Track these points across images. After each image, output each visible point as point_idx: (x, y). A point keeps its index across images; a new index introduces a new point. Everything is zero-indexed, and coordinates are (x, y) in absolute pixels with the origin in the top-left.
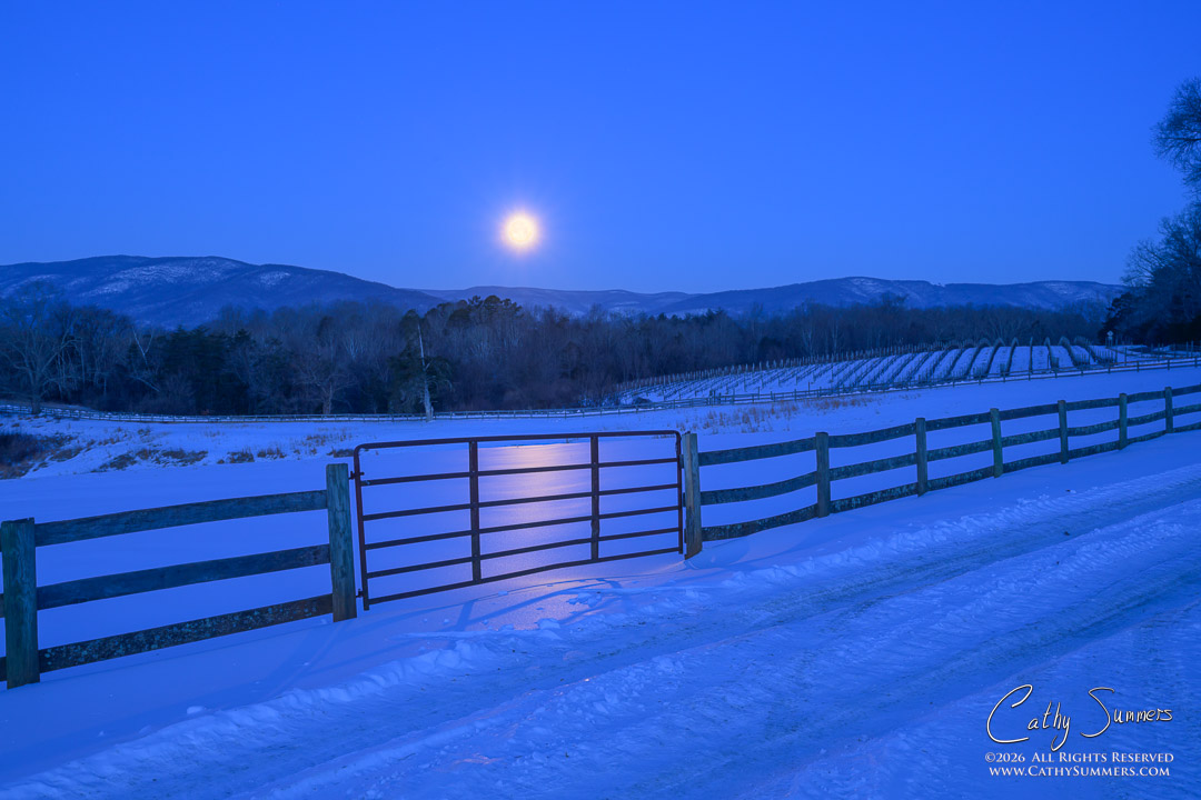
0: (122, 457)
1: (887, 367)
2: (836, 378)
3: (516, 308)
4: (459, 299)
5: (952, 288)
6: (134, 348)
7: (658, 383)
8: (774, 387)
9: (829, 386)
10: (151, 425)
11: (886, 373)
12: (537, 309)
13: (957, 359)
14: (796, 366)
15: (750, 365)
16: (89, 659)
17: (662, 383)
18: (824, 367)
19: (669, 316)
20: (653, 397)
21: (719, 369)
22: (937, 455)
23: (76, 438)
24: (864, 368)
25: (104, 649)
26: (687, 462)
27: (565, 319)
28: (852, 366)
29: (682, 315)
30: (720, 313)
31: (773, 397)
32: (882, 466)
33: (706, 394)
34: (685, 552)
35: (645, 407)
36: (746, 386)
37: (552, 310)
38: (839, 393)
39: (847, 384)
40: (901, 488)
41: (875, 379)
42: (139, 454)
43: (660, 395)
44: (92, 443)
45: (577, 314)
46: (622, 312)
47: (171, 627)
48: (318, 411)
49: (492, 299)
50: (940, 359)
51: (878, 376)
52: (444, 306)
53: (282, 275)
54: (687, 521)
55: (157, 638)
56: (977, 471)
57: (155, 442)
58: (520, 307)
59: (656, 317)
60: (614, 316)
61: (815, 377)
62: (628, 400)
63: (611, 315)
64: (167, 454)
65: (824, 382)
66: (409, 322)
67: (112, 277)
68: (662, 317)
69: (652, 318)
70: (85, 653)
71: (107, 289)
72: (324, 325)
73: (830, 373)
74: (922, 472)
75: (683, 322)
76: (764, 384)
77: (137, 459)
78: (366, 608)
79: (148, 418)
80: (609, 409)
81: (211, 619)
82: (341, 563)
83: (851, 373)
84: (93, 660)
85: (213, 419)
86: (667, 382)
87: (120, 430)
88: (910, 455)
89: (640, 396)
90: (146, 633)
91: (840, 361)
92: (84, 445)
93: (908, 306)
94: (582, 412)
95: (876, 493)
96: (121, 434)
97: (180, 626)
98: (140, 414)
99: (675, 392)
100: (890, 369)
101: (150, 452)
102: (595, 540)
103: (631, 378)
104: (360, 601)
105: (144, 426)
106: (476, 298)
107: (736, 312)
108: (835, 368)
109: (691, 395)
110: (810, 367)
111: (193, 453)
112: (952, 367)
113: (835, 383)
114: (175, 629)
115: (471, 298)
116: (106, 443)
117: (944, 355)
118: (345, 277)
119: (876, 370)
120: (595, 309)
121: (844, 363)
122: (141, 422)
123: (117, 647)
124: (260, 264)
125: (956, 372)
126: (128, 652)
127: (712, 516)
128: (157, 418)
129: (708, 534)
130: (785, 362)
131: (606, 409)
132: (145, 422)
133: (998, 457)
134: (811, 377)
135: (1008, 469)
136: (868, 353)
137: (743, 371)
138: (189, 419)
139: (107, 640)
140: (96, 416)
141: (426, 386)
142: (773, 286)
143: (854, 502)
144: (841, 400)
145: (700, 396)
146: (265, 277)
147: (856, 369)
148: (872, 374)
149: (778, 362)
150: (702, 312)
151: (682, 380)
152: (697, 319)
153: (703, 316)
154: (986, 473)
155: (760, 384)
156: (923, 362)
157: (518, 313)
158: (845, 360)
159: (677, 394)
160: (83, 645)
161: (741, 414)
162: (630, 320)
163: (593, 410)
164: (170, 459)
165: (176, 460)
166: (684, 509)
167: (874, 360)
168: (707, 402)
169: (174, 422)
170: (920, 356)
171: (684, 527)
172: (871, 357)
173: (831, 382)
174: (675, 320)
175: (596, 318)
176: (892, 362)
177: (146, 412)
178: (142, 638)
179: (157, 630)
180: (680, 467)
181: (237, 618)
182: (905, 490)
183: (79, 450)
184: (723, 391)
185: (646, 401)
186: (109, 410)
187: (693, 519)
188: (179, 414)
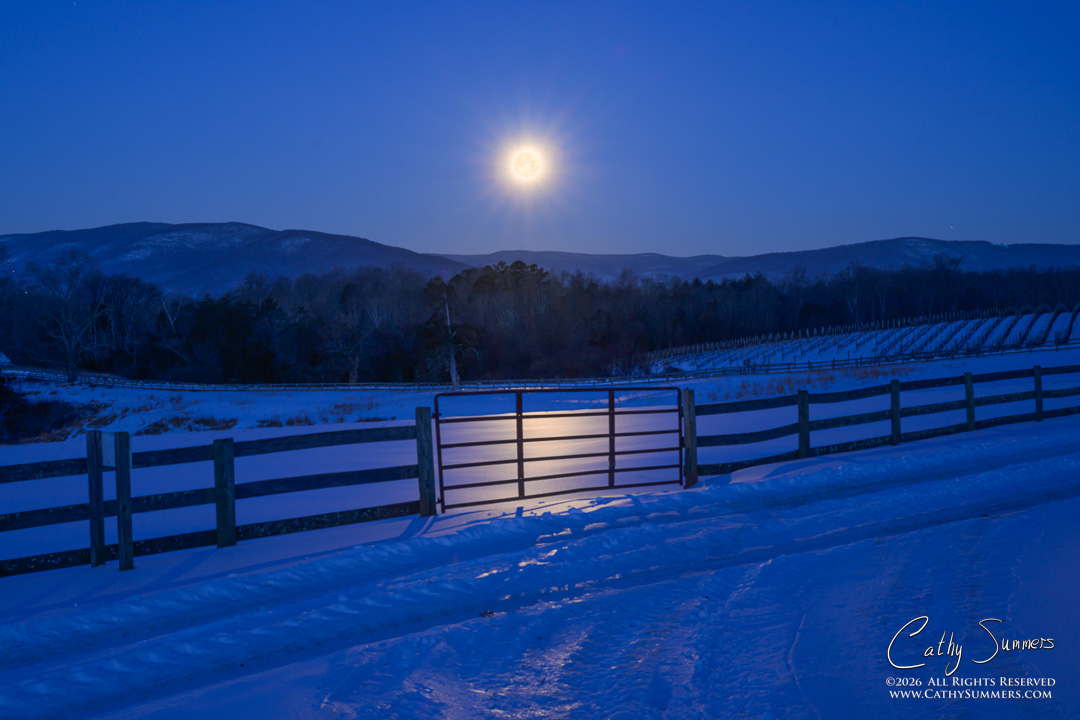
0: (156, 424)
1: (936, 335)
2: (880, 347)
3: (542, 274)
4: (484, 264)
5: (1015, 248)
6: (163, 314)
7: (691, 352)
8: (814, 357)
9: (872, 355)
10: (182, 393)
11: (934, 341)
12: (564, 274)
13: (1012, 326)
14: (838, 333)
15: (789, 333)
16: (265, 535)
17: (696, 351)
18: (868, 334)
19: (704, 281)
20: (685, 366)
21: (756, 337)
22: (911, 412)
23: (111, 405)
24: (910, 336)
25: (274, 529)
26: (686, 412)
27: (593, 285)
28: (898, 334)
29: (718, 281)
30: (759, 278)
31: (810, 366)
32: (859, 420)
33: (741, 363)
34: (684, 484)
35: (676, 376)
36: (783, 355)
37: (580, 275)
38: (879, 362)
39: (891, 352)
40: (876, 439)
41: (922, 348)
42: (171, 421)
43: (693, 364)
44: (126, 410)
45: (607, 279)
46: (654, 277)
47: (315, 517)
48: (345, 379)
49: (519, 265)
50: (994, 327)
51: (926, 344)
52: (469, 272)
53: (303, 241)
54: (686, 460)
55: (307, 523)
56: (950, 427)
57: (187, 410)
58: (547, 273)
59: (690, 282)
60: (647, 281)
61: (858, 345)
62: (658, 368)
63: (643, 281)
64: (198, 422)
65: (866, 352)
66: (434, 291)
67: (135, 245)
68: (697, 282)
69: (686, 284)
70: (262, 530)
71: (130, 256)
72: (348, 293)
73: (874, 341)
74: (896, 427)
75: (719, 287)
76: (803, 353)
77: (170, 426)
78: (443, 511)
79: (179, 386)
80: (639, 378)
81: (341, 513)
82: (426, 477)
83: (896, 341)
84: (268, 535)
85: (241, 387)
86: (701, 351)
87: (152, 398)
88: (885, 412)
89: (672, 365)
90: (300, 519)
91: (885, 328)
92: (119, 412)
93: (964, 268)
94: (610, 381)
95: (852, 443)
96: (154, 402)
97: (321, 516)
98: (170, 382)
99: (709, 361)
100: (940, 335)
101: (183, 420)
102: (612, 471)
103: (664, 346)
104: (438, 507)
105: (175, 394)
106: (502, 264)
107: (775, 277)
108: (880, 336)
109: (726, 364)
110: (853, 335)
111: (224, 421)
112: (1007, 335)
113: (878, 353)
114: (318, 519)
115: (496, 264)
116: (140, 410)
117: (998, 322)
118: (365, 242)
119: (924, 338)
120: (625, 275)
121: (890, 331)
122: (171, 390)
123: (282, 528)
124: (281, 229)
125: (1010, 340)
126: (288, 532)
127: (705, 455)
128: (186, 386)
129: (703, 470)
130: (826, 330)
131: (635, 378)
132: (176, 390)
133: (971, 415)
134: (853, 345)
135: (980, 426)
136: (916, 320)
137: (782, 339)
138: (219, 387)
139: (276, 523)
140: (128, 383)
141: (453, 355)
142: (818, 248)
143: (831, 448)
144: (881, 370)
145: (734, 364)
146: (287, 243)
147: (902, 337)
148: (918, 343)
149: (819, 330)
150: (740, 277)
151: (716, 348)
152: (735, 285)
153: (741, 281)
154: (959, 429)
155: (799, 353)
156: (975, 329)
157: (545, 280)
158: (891, 327)
159: (711, 363)
160: (262, 525)
161: (775, 384)
162: (662, 286)
163: (622, 379)
164: (202, 426)
165: (207, 427)
166: (684, 450)
167: (922, 327)
168: (740, 371)
169: (204, 390)
170: (972, 323)
171: (684, 464)
172: (920, 324)
173: (875, 350)
174: (711, 286)
175: (626, 284)
176: (941, 329)
177: (176, 379)
178: (297, 523)
179: (307, 518)
180: (681, 416)
181: (357, 513)
182: (879, 441)
183: (114, 417)
184: (759, 361)
185: (677, 370)
186: (140, 379)
187: (691, 457)
188: (208, 382)
